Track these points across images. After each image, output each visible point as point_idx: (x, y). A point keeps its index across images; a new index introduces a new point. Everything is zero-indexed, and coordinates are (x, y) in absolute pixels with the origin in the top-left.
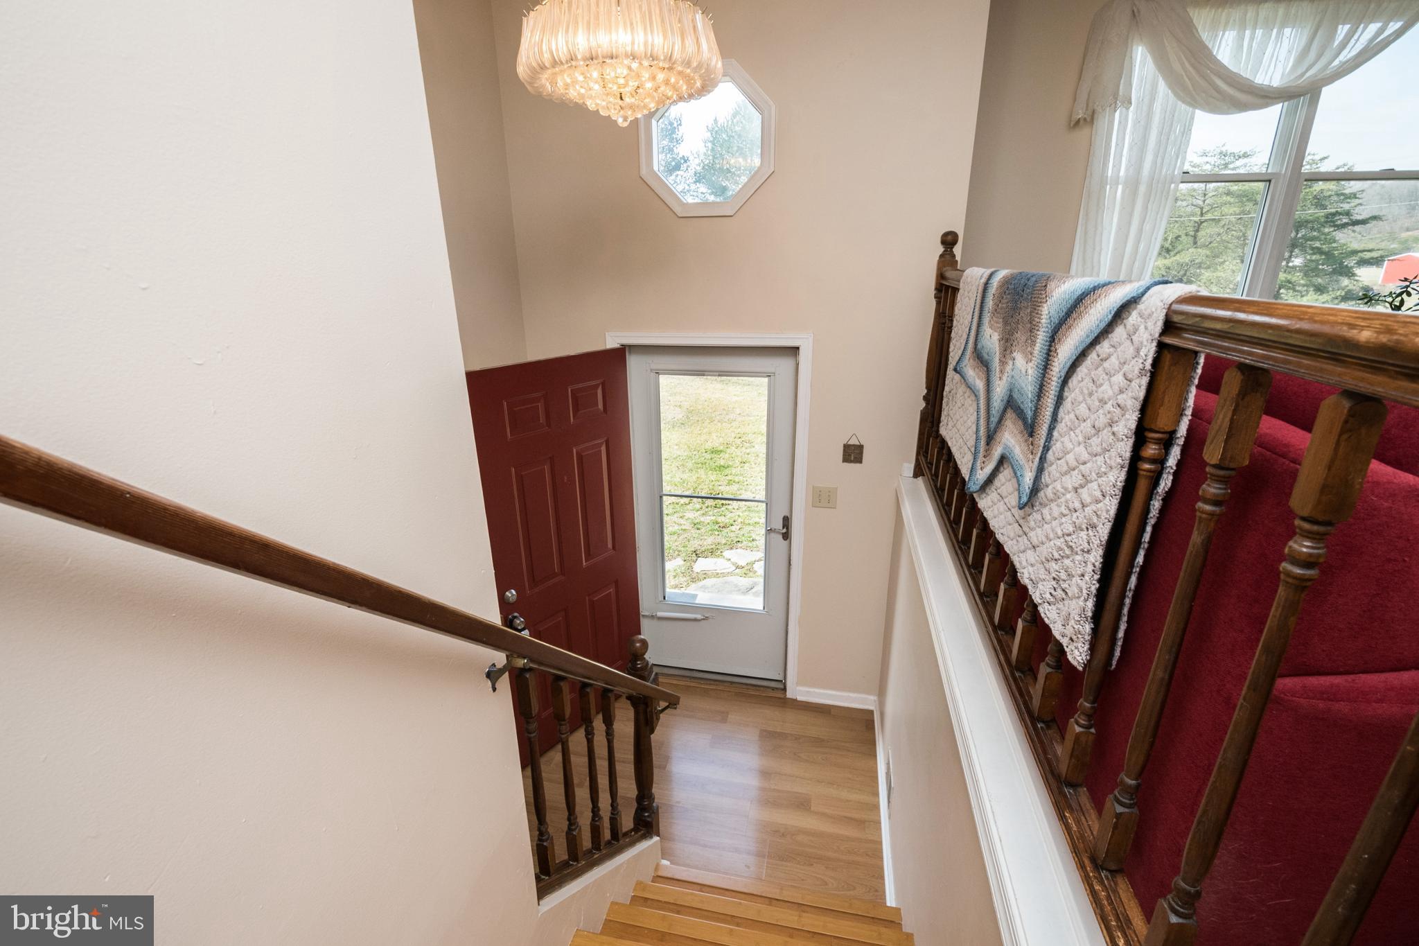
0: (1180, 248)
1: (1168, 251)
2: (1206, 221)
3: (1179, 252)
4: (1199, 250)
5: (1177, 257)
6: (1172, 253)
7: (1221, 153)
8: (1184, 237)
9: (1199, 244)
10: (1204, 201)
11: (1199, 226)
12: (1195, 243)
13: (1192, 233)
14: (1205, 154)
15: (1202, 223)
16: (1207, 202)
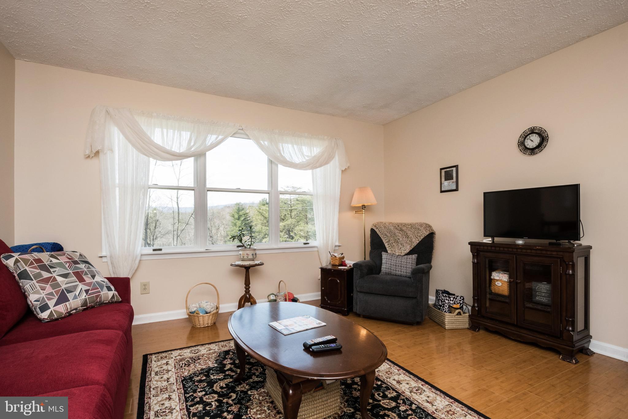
0: (287, 218)
1: (283, 220)
2: (293, 209)
3: (287, 220)
4: (293, 219)
5: (286, 222)
6: (285, 221)
7: (292, 187)
8: (287, 215)
9: (293, 217)
10: (291, 203)
11: (291, 211)
12: (291, 217)
13: (290, 213)
14: (288, 187)
15: (292, 210)
16: (292, 203)
